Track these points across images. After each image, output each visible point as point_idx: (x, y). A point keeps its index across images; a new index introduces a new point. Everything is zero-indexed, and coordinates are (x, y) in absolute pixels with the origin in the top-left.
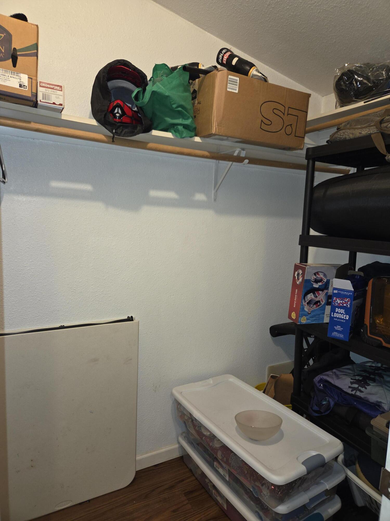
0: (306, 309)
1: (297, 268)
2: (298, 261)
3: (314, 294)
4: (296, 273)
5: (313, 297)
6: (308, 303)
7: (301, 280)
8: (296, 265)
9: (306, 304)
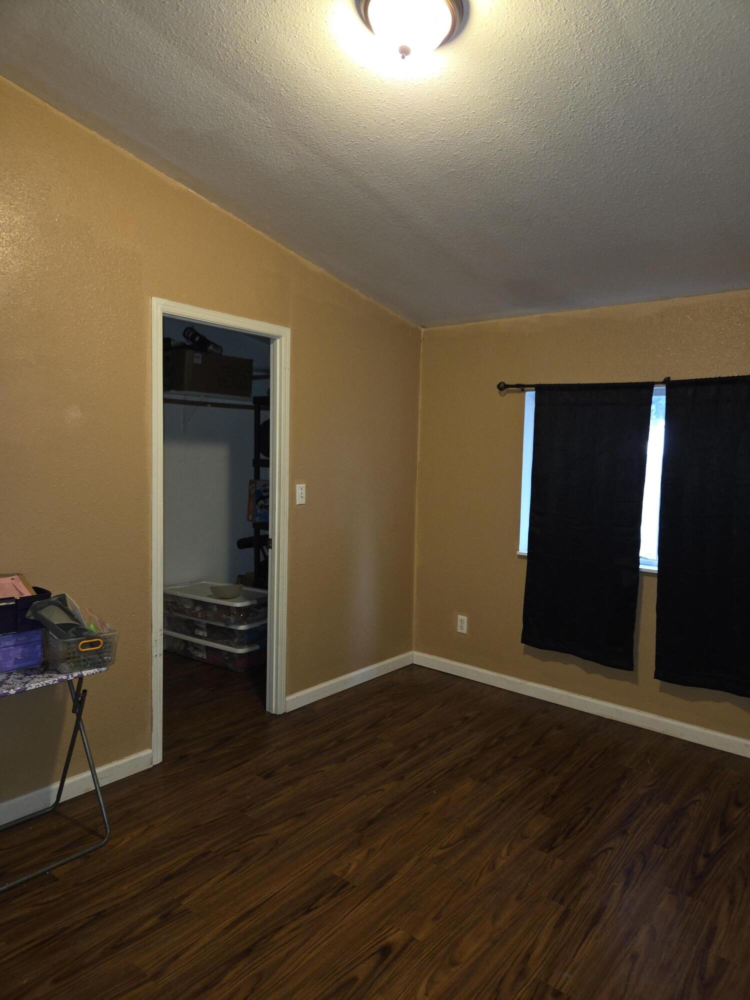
0: (259, 511)
1: (251, 482)
2: (253, 478)
3: (264, 501)
4: (251, 487)
5: (263, 503)
6: (260, 507)
7: (254, 490)
8: (251, 481)
9: (258, 507)
